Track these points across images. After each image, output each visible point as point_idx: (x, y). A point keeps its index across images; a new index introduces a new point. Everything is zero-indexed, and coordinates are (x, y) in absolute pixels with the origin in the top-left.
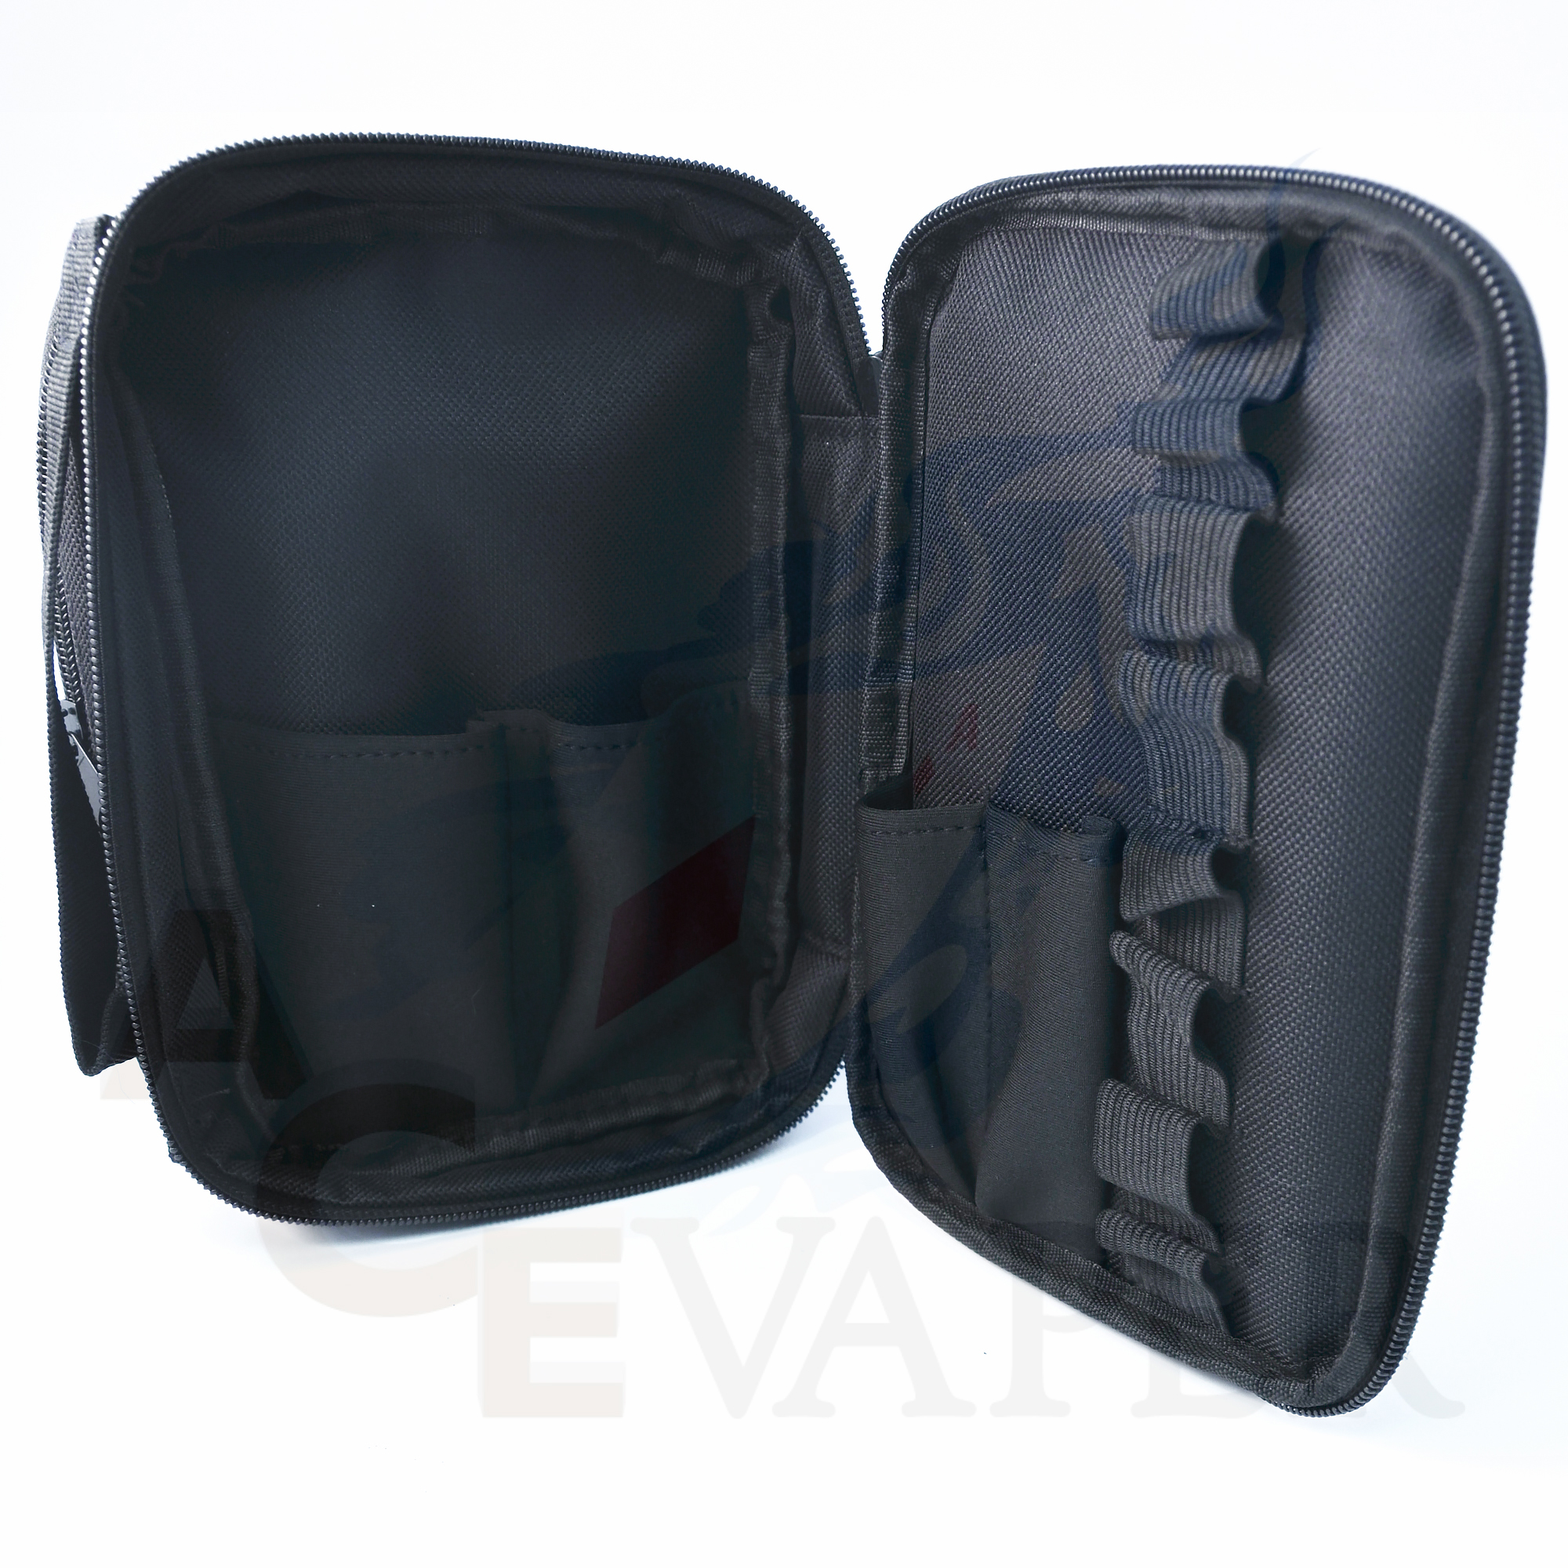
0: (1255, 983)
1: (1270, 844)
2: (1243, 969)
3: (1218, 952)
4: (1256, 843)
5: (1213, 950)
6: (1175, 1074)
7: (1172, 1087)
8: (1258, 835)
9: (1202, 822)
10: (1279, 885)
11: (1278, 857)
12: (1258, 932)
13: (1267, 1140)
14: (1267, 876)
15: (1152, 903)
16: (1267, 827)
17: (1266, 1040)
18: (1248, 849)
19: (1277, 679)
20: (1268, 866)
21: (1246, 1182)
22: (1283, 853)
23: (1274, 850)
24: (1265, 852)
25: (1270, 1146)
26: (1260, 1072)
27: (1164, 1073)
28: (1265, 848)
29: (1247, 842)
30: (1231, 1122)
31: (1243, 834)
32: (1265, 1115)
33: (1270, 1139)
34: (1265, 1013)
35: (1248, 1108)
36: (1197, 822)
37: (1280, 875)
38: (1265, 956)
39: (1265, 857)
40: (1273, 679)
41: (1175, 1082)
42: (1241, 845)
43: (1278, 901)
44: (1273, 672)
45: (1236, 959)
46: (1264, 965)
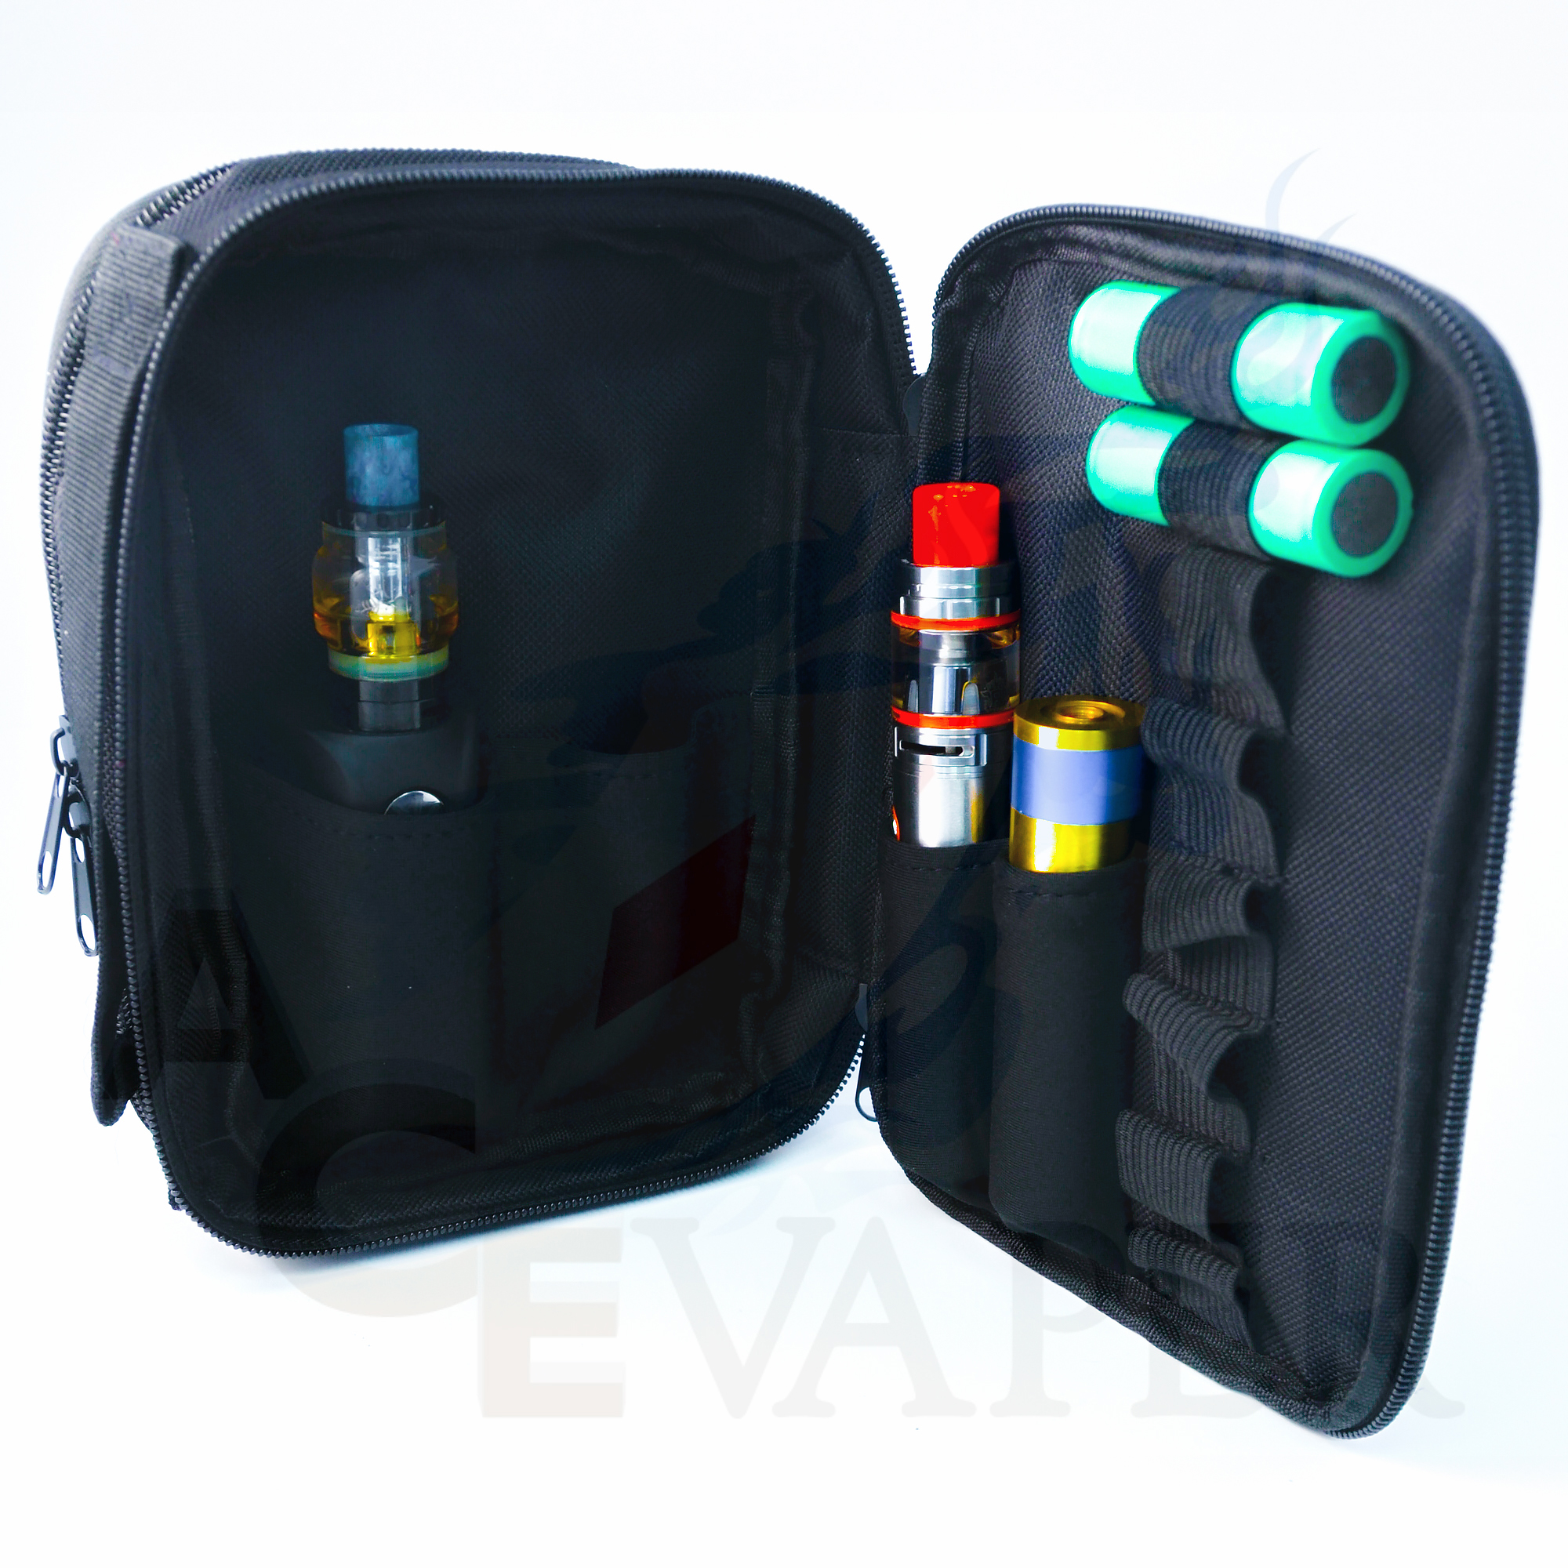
0: (1285, 1014)
1: (1301, 882)
2: (1273, 1000)
3: (1247, 983)
4: (1286, 881)
5: (1241, 982)
6: (1194, 1102)
7: (1190, 1115)
8: (1290, 872)
9: (1229, 858)
10: (1308, 923)
11: (1308, 895)
12: (1289, 966)
13: (1291, 1165)
14: (1297, 913)
15: (1177, 937)
16: (1300, 865)
17: (1294, 1069)
18: (1278, 887)
19: (1301, 729)
20: (1297, 903)
21: (1264, 1207)
22: (1313, 892)
23: (1305, 889)
24: (1295, 890)
25: (1294, 1171)
26: (1285, 1101)
27: (1183, 1100)
28: (1296, 885)
29: (1277, 880)
30: (1252, 1149)
31: (1273, 871)
32: (1289, 1142)
33: (1295, 1164)
34: (1294, 1043)
35: (1271, 1135)
36: (1224, 859)
37: (1310, 912)
38: (1295, 989)
39: (1294, 896)
40: (1297, 728)
41: (1194, 1110)
42: (1271, 883)
43: (1307, 937)
44: (1298, 723)
45: (1266, 990)
46: (1295, 997)
